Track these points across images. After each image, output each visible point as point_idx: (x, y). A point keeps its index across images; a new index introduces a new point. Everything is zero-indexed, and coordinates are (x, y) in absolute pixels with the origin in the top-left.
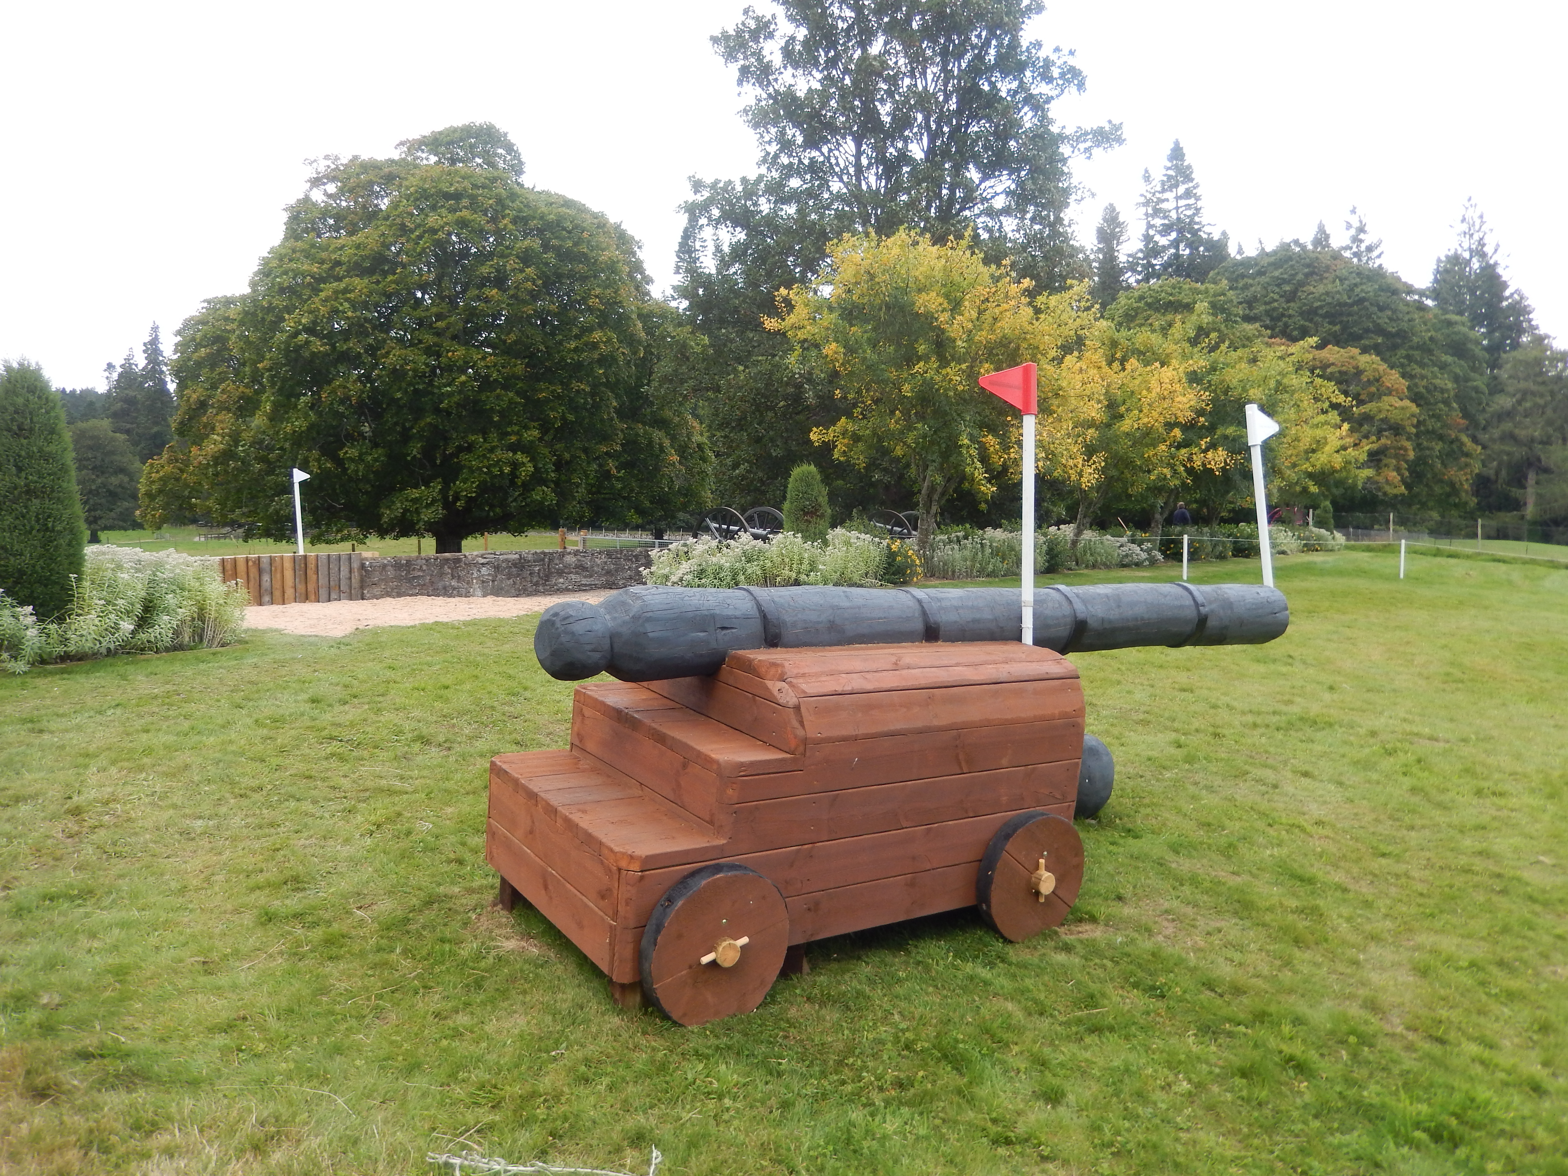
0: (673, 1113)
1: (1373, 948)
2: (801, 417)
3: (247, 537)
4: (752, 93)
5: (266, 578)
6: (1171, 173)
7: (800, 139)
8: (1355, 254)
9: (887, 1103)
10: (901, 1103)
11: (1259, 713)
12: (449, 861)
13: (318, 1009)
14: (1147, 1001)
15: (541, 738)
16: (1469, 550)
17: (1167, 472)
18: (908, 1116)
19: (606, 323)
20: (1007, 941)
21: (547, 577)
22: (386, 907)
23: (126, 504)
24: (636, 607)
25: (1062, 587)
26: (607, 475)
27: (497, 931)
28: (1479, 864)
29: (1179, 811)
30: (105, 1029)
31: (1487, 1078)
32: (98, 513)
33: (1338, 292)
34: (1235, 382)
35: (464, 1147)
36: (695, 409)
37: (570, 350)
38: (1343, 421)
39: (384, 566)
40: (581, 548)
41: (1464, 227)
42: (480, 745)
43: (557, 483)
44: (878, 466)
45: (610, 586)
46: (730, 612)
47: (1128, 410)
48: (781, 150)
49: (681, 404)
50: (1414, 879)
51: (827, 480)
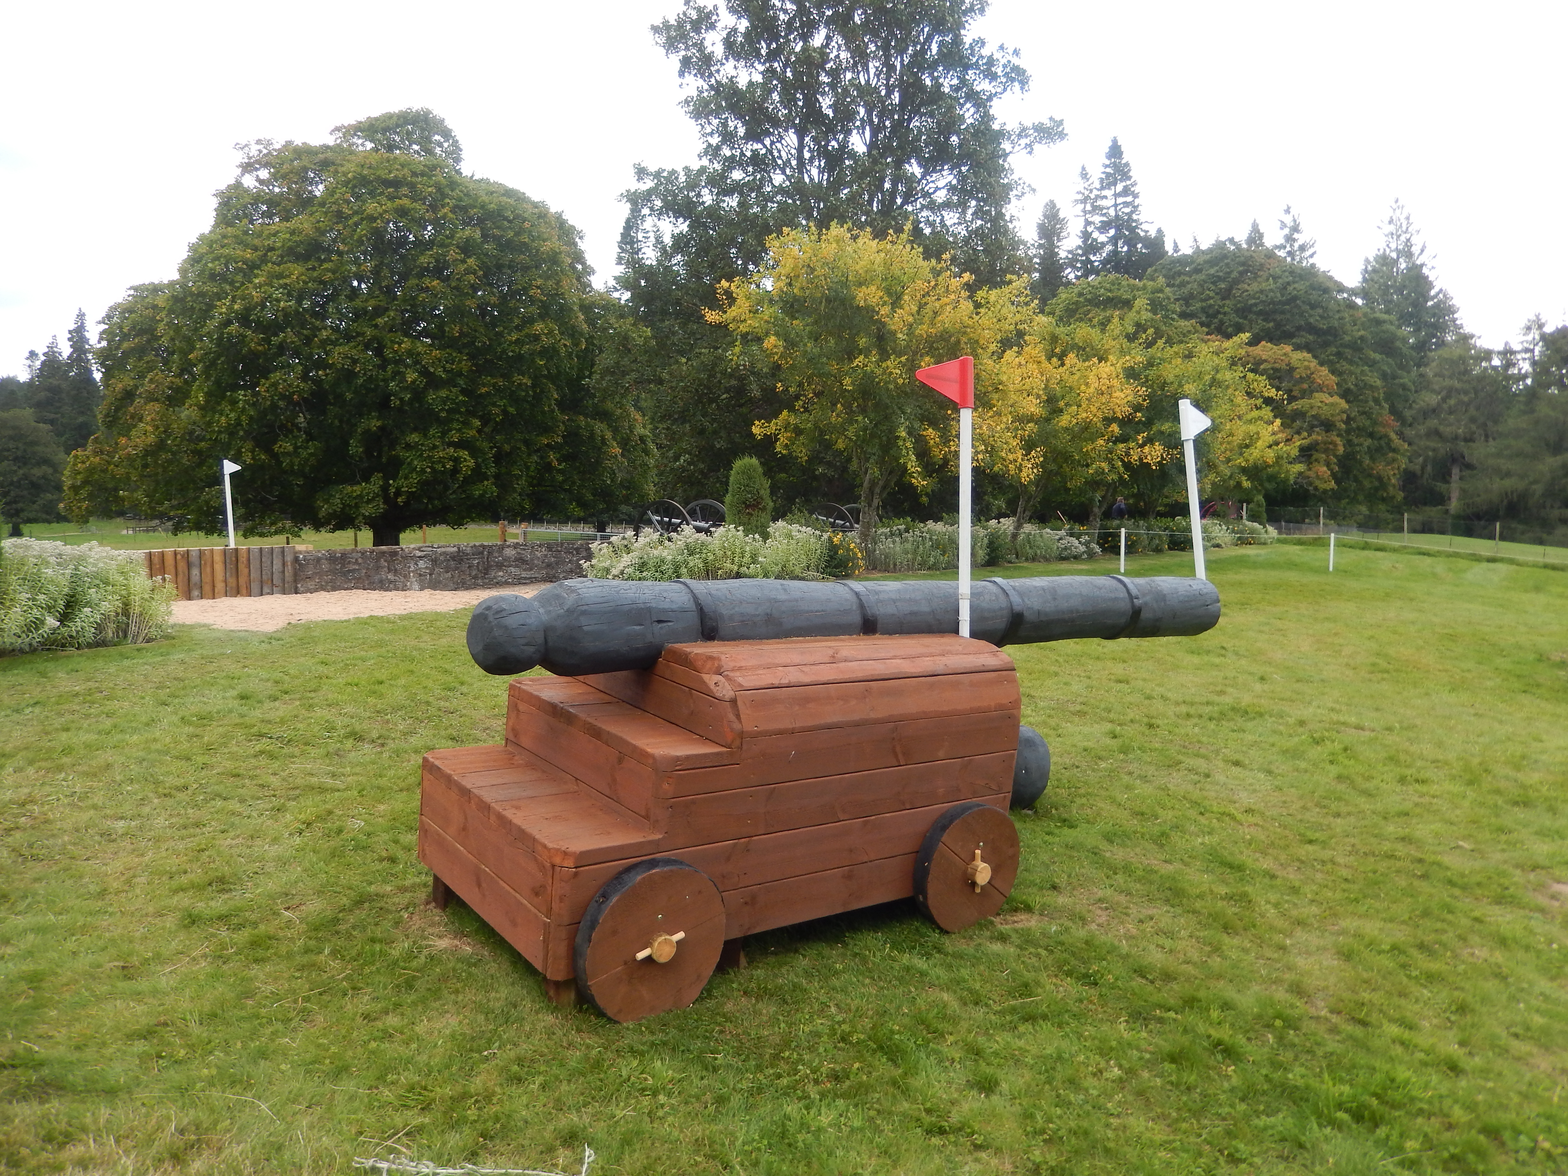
0: (608, 1110)
1: (1299, 933)
2: (744, 410)
3: (177, 529)
4: (694, 85)
5: (195, 572)
6: (1109, 170)
7: (741, 131)
8: (1290, 253)
9: (823, 1095)
10: (836, 1096)
11: (1192, 704)
12: (381, 860)
13: (243, 1013)
14: (1080, 988)
15: (478, 733)
16: (1396, 544)
17: (1105, 465)
18: (843, 1108)
19: (547, 314)
20: (944, 932)
21: (486, 571)
22: (315, 907)
23: (49, 496)
24: (570, 600)
25: (998, 580)
26: (548, 467)
27: (430, 930)
28: (1401, 850)
29: (1113, 801)
30: (17, 1039)
31: (1407, 1058)
32: (20, 505)
33: (1271, 290)
34: (1170, 378)
35: (391, 1150)
36: (637, 400)
37: (511, 343)
38: (1275, 417)
39: (318, 560)
40: (521, 540)
41: (1392, 228)
42: (415, 741)
43: (497, 476)
44: (821, 462)
45: (550, 579)
46: (666, 605)
47: (1067, 405)
48: (724, 142)
49: (623, 396)
50: (1339, 865)
51: (769, 472)
